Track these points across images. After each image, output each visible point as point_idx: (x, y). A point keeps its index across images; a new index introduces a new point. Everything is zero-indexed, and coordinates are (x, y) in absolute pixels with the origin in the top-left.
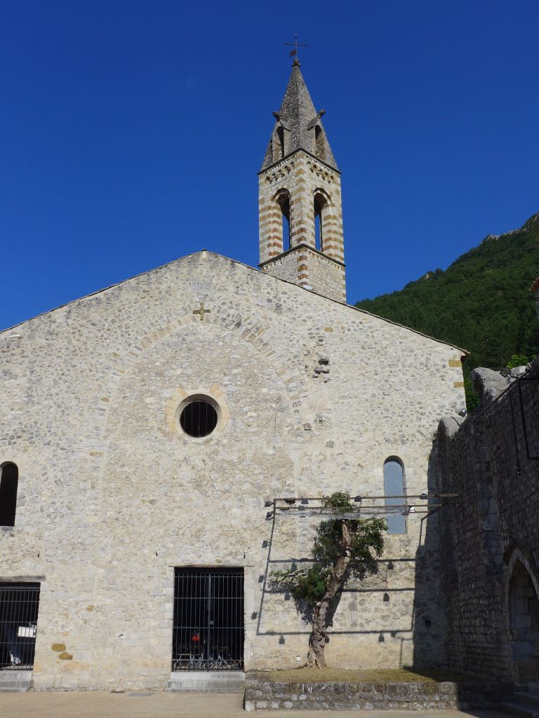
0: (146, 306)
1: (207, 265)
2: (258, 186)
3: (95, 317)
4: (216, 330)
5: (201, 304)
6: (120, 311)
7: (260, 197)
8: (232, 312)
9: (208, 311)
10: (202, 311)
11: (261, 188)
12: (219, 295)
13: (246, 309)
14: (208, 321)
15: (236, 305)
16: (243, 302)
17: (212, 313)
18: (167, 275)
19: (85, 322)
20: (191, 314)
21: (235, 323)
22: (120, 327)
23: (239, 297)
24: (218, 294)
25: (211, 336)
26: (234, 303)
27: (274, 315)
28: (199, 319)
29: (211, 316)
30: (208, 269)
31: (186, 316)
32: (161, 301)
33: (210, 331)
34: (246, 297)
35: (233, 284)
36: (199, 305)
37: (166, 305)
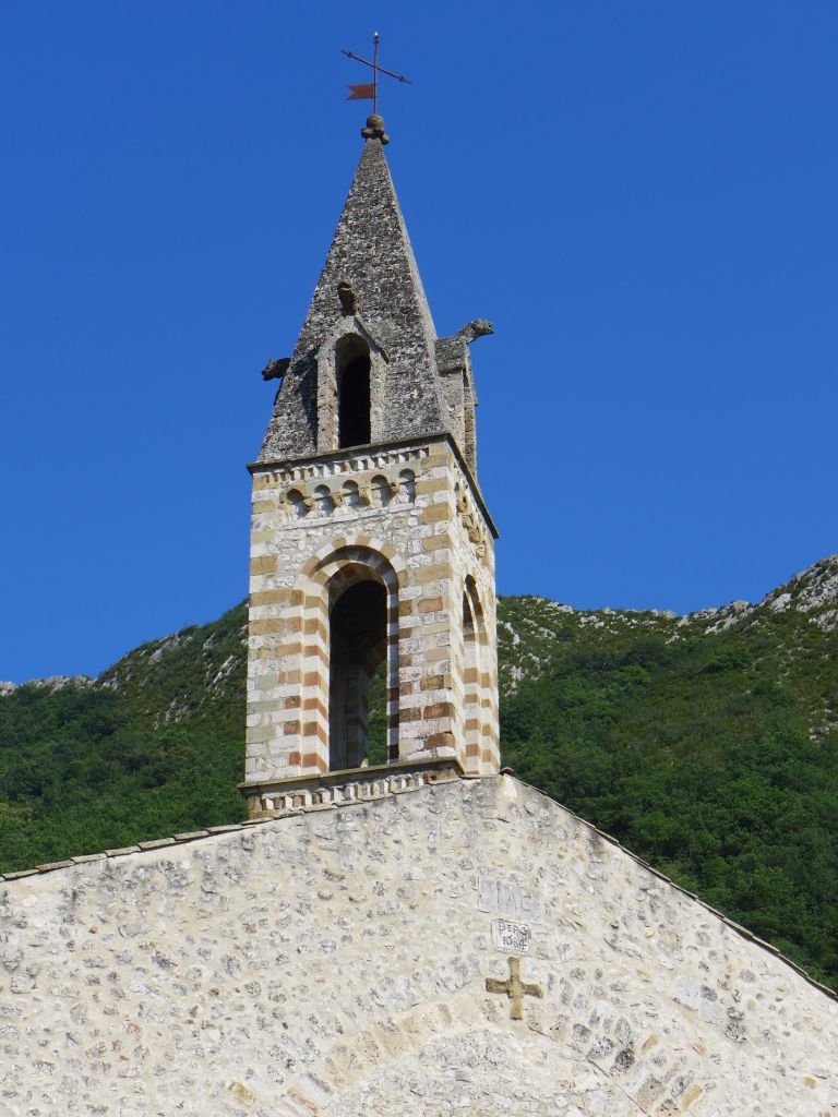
0: (338, 932)
1: (522, 826)
2: (249, 507)
3: (166, 933)
4: (562, 1063)
5: (511, 960)
6: (249, 929)
7: (257, 551)
8: (603, 1008)
9: (534, 991)
10: (516, 989)
11: (260, 518)
12: (562, 939)
13: (644, 1008)
14: (535, 1028)
15: (615, 988)
16: (635, 983)
17: (547, 999)
18: (400, 832)
19: (130, 946)
20: (479, 989)
21: (615, 1052)
22: (251, 989)
23: (619, 959)
24: (558, 938)
25: (543, 1081)
26: (608, 982)
27: (724, 1047)
28: (505, 1013)
29: (545, 1009)
30: (524, 842)
31: (464, 995)
32: (384, 921)
33: (540, 1064)
34: (641, 966)
35: (601, 909)
36: (505, 965)
37: (403, 942)
